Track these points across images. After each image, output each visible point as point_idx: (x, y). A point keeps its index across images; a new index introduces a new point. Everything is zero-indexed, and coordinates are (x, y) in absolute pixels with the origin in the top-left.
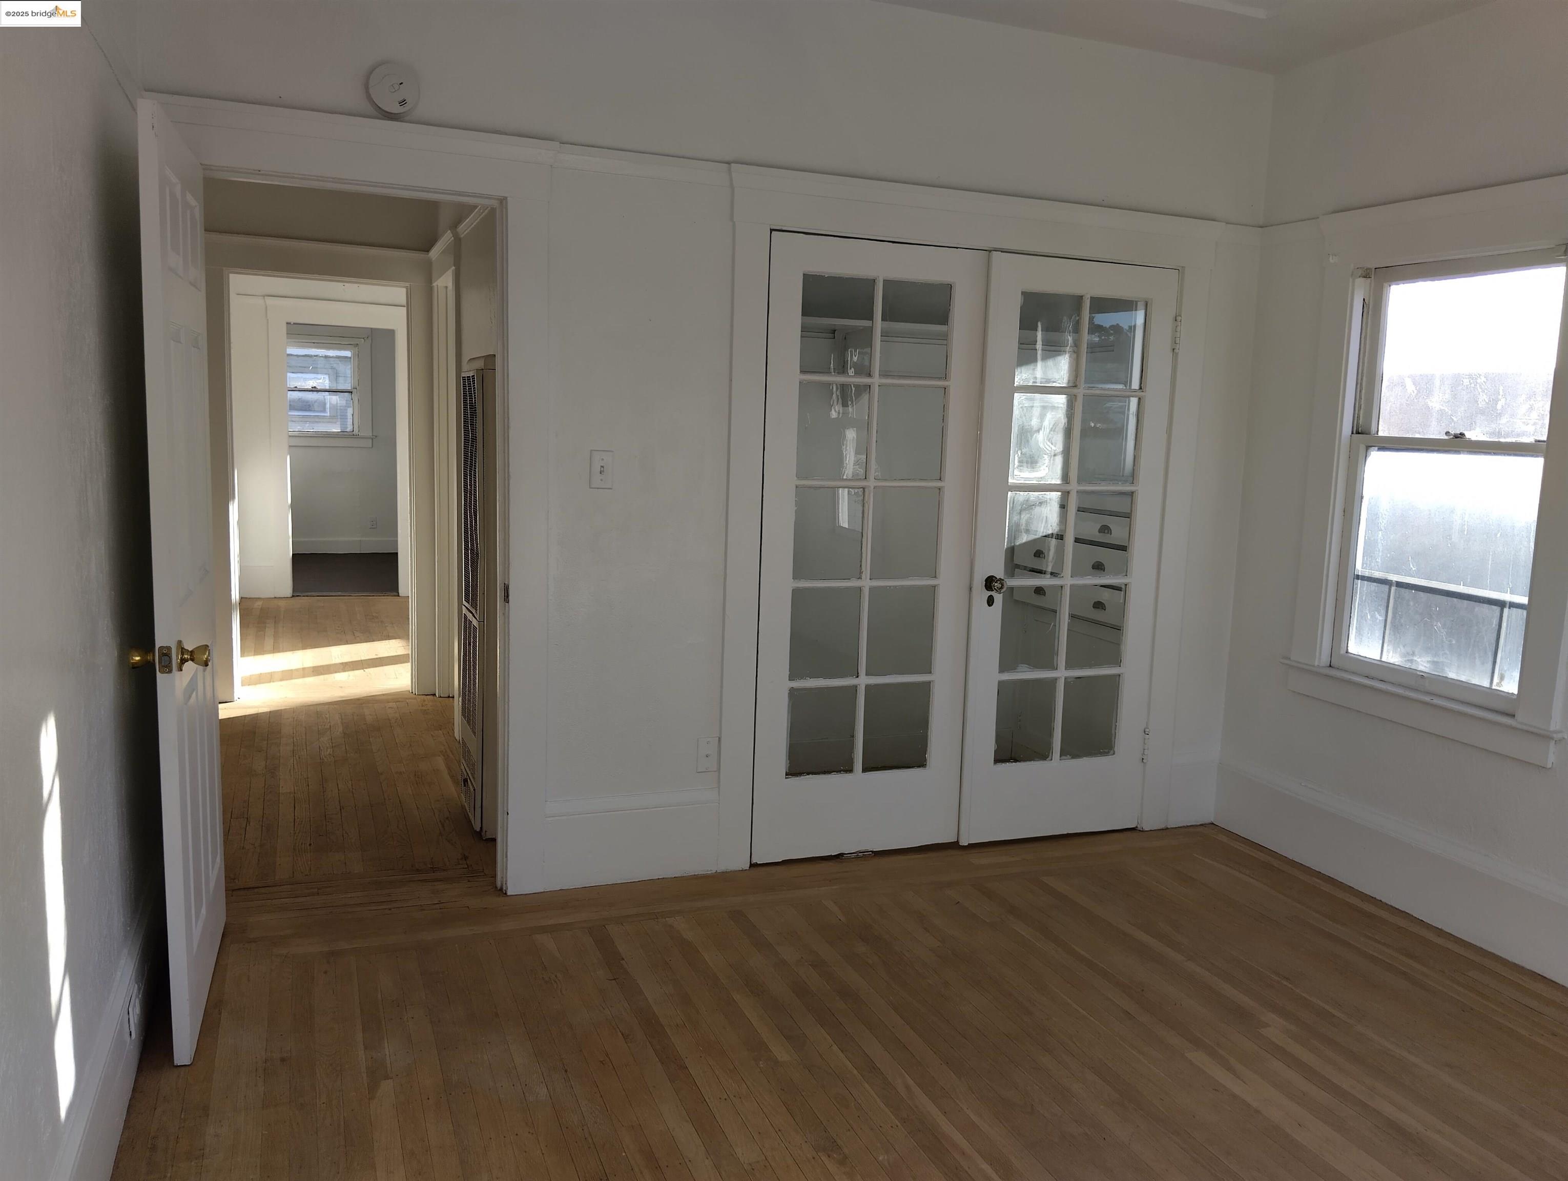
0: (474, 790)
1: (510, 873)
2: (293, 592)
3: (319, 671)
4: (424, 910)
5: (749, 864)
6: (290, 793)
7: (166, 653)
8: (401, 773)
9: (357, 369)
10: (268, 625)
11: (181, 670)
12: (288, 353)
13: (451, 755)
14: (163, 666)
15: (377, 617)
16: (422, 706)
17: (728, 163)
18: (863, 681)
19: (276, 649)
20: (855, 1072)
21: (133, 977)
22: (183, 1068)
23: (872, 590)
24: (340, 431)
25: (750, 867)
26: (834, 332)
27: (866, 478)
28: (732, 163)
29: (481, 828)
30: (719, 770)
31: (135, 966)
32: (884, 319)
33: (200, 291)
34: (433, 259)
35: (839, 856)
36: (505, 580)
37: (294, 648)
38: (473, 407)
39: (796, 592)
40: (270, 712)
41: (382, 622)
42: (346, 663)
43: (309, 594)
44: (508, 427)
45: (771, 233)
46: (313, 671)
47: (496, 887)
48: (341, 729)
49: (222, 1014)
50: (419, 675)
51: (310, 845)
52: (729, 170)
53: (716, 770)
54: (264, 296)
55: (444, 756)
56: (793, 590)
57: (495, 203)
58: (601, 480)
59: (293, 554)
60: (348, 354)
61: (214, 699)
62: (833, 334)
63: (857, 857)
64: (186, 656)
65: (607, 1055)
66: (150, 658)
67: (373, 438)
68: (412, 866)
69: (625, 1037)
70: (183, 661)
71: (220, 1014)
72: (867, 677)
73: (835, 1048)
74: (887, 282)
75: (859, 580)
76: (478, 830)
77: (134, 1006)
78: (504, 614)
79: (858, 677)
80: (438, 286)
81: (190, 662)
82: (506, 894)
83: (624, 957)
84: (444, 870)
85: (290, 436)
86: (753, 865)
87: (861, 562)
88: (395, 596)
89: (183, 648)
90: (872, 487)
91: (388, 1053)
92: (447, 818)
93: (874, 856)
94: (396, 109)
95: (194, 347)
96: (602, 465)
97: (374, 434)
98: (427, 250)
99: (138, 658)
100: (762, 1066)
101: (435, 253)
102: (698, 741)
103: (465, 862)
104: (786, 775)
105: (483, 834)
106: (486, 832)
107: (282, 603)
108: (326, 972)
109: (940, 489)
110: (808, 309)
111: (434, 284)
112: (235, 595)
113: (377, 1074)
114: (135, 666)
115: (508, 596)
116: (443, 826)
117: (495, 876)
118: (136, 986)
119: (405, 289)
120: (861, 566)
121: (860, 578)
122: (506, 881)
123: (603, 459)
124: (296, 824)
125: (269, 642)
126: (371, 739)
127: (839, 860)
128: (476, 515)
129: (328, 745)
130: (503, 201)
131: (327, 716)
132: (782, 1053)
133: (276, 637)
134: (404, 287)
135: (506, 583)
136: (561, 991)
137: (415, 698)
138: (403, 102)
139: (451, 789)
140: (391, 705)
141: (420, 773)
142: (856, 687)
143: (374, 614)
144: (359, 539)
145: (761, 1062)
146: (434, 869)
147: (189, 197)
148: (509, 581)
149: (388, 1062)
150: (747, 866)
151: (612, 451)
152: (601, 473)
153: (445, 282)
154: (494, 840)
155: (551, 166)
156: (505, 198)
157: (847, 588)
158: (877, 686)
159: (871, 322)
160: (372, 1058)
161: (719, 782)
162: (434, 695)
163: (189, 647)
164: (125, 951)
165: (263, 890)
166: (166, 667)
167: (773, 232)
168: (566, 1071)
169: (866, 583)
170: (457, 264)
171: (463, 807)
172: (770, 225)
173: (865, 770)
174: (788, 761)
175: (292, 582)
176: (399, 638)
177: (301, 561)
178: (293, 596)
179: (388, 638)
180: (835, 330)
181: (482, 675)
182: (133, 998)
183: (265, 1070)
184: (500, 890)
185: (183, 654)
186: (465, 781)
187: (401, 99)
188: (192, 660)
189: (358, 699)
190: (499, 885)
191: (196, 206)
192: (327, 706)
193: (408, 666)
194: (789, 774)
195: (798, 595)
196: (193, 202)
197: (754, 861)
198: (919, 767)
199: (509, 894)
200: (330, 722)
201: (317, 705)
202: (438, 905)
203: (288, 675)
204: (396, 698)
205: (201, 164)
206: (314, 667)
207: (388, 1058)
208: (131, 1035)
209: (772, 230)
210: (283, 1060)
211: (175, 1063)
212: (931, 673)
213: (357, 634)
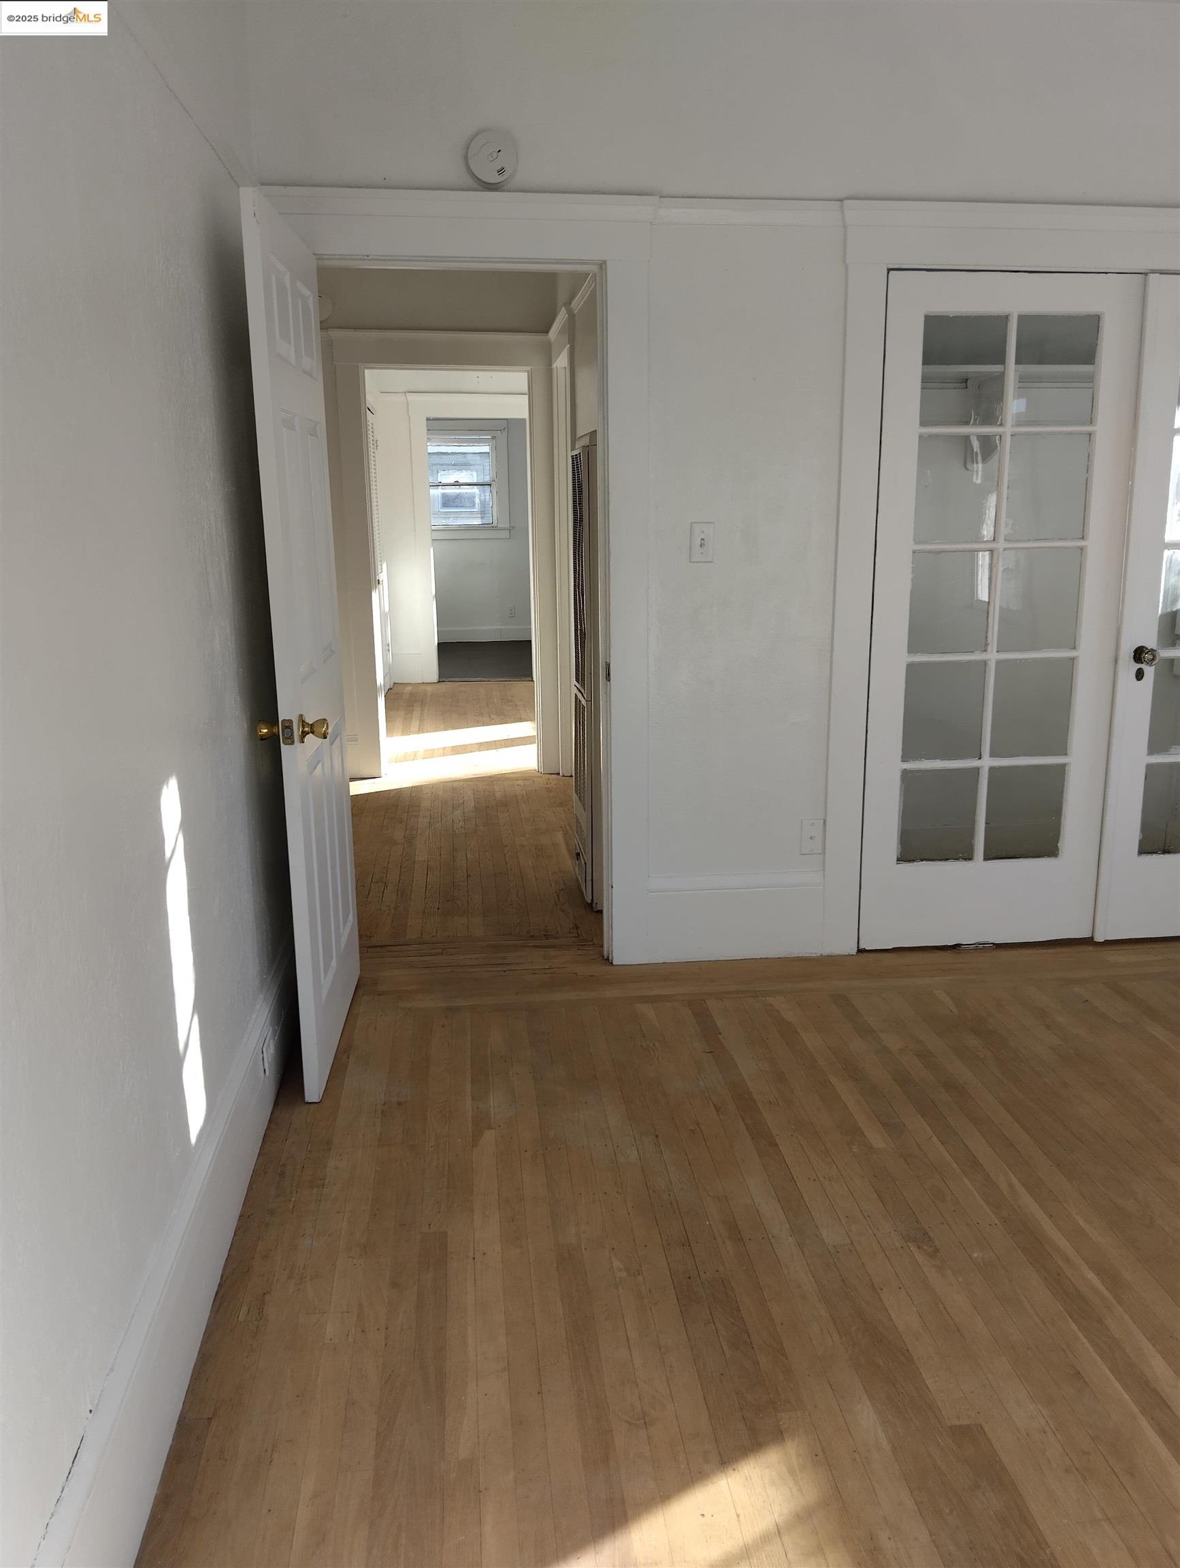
0: (585, 864)
1: (615, 943)
2: (439, 678)
3: (458, 750)
4: (535, 974)
5: (856, 949)
6: (424, 861)
7: (288, 725)
8: (523, 846)
9: (495, 462)
10: (415, 708)
11: (303, 742)
12: (429, 451)
13: (570, 831)
14: (286, 738)
15: (511, 701)
16: (547, 784)
17: (841, 200)
18: (987, 763)
19: (421, 730)
20: (955, 1166)
21: (268, 1020)
22: (312, 1105)
23: (999, 663)
24: (480, 523)
25: (857, 953)
26: (966, 381)
27: (994, 540)
28: (845, 199)
29: (592, 900)
30: (824, 853)
31: (270, 1010)
32: (1018, 361)
33: (317, 380)
34: (552, 340)
35: (956, 947)
36: (606, 658)
37: (437, 729)
38: (580, 486)
39: (911, 667)
40: (412, 787)
41: (516, 705)
42: (481, 743)
43: (452, 679)
44: (608, 501)
45: (888, 273)
46: (452, 751)
47: (603, 957)
48: (473, 804)
49: (350, 1059)
50: (544, 754)
51: (438, 909)
52: (842, 206)
53: (820, 852)
54: (405, 393)
55: (563, 830)
56: (908, 665)
57: (595, 268)
58: (702, 553)
59: (438, 643)
60: (486, 449)
61: (343, 772)
62: (964, 384)
63: (976, 949)
64: (306, 729)
65: (698, 1125)
66: (275, 730)
67: (510, 529)
68: (528, 933)
69: (717, 1109)
70: (304, 734)
71: (348, 1058)
72: (990, 758)
73: (934, 1139)
74: (1023, 319)
75: (985, 653)
76: (589, 901)
77: (269, 1044)
78: (606, 692)
79: (980, 759)
80: (557, 367)
81: (311, 734)
82: (612, 963)
83: (721, 1031)
84: (556, 938)
85: (433, 530)
86: (860, 951)
87: (987, 633)
88: (529, 681)
89: (303, 721)
90: (1002, 549)
91: (492, 1105)
92: (562, 889)
93: (996, 948)
94: (493, 178)
95: (311, 435)
96: (702, 538)
97: (512, 525)
98: (546, 331)
99: (266, 731)
100: (854, 1150)
101: (553, 333)
102: (802, 822)
103: (576, 931)
104: (898, 861)
105: (594, 905)
106: (596, 904)
107: (429, 688)
108: (443, 1026)
109: (1081, 549)
110: (929, 358)
111: (554, 366)
112: (380, 679)
113: (481, 1123)
114: (264, 737)
115: (609, 675)
116: (558, 898)
117: (602, 946)
118: (271, 1029)
119: (526, 373)
120: (986, 638)
121: (985, 650)
122: (612, 951)
123: (703, 532)
124: (428, 889)
125: (415, 724)
126: (499, 814)
127: (955, 950)
128: (583, 596)
129: (460, 818)
130: (602, 265)
131: (462, 792)
132: (877, 1138)
133: (421, 719)
134: (526, 371)
135: (608, 661)
136: (658, 1060)
137: (541, 777)
138: (501, 171)
139: (568, 863)
140: (518, 782)
141: (540, 847)
142: (979, 769)
143: (510, 698)
144: (499, 627)
145: (854, 1147)
146: (547, 937)
147: (299, 285)
148: (610, 660)
149: (492, 1112)
150: (854, 951)
151: (713, 523)
152: (701, 546)
153: (561, 362)
154: (601, 912)
155: (651, 223)
156: (605, 262)
157: (969, 662)
158: (1001, 768)
159: (1003, 366)
160: (478, 1108)
161: (824, 866)
162: (559, 774)
163: (310, 721)
164: (261, 997)
165: (395, 949)
166: (288, 738)
167: (891, 272)
168: (657, 1136)
169: (992, 656)
170: (572, 341)
171: (577, 880)
172: (888, 264)
173: (986, 858)
174: (900, 846)
175: (438, 669)
176: (531, 720)
177: (445, 649)
178: (439, 682)
179: (521, 720)
180: (968, 379)
181: (590, 754)
182: (268, 1039)
183: (382, 1112)
184: (606, 959)
185: (303, 727)
186: (578, 855)
187: (499, 168)
188: (313, 733)
189: (490, 777)
190: (605, 954)
191: (310, 296)
192: (462, 783)
193: (535, 746)
194: (902, 859)
195: (912, 670)
196: (306, 292)
197: (862, 946)
198: (1049, 856)
199: (614, 963)
200: (463, 797)
201: (453, 781)
202: (548, 970)
203: (430, 754)
204: (524, 777)
205: (314, 254)
206: (453, 747)
207: (492, 1109)
208: (265, 1071)
209: (889, 270)
210: (399, 1104)
211: (306, 1100)
212: (1066, 754)
213: (493, 716)
